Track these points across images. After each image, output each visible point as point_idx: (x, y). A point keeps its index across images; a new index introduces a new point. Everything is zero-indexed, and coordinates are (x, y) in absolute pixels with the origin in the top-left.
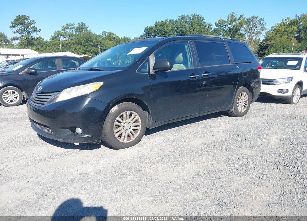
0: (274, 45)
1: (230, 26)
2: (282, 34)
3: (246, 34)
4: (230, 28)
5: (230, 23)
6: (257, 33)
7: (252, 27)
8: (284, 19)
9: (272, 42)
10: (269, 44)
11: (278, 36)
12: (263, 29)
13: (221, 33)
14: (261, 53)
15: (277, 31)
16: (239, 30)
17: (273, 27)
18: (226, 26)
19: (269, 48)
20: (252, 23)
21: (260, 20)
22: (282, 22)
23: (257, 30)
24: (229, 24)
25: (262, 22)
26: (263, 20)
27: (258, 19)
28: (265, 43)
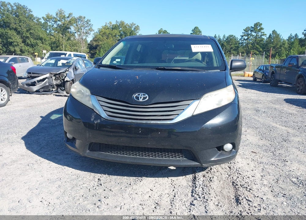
0: (103, 46)
1: (59, 23)
2: (108, 36)
3: (75, 33)
4: (60, 24)
5: (59, 19)
6: (86, 33)
7: (81, 27)
8: (107, 23)
9: (101, 43)
10: (98, 45)
11: (105, 38)
12: (91, 30)
13: (48, 29)
14: (92, 53)
15: (104, 33)
16: (69, 28)
17: (99, 29)
18: (55, 22)
19: (98, 48)
20: (80, 23)
21: (87, 21)
22: (105, 26)
23: (86, 30)
24: (59, 21)
25: (90, 23)
26: (90, 21)
27: (86, 20)
28: (95, 44)
